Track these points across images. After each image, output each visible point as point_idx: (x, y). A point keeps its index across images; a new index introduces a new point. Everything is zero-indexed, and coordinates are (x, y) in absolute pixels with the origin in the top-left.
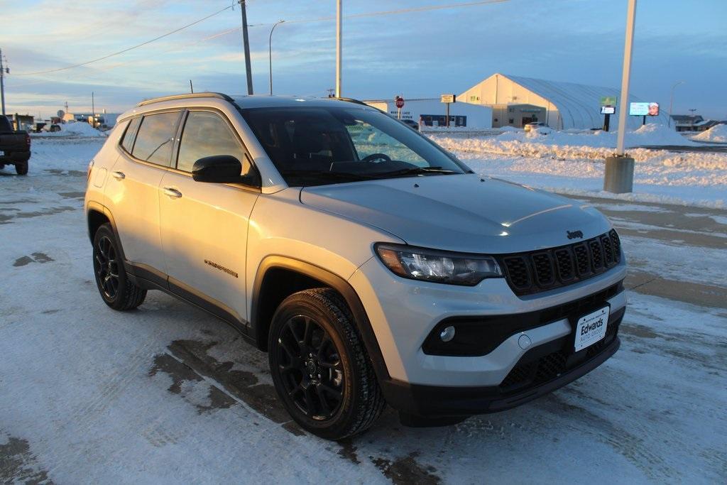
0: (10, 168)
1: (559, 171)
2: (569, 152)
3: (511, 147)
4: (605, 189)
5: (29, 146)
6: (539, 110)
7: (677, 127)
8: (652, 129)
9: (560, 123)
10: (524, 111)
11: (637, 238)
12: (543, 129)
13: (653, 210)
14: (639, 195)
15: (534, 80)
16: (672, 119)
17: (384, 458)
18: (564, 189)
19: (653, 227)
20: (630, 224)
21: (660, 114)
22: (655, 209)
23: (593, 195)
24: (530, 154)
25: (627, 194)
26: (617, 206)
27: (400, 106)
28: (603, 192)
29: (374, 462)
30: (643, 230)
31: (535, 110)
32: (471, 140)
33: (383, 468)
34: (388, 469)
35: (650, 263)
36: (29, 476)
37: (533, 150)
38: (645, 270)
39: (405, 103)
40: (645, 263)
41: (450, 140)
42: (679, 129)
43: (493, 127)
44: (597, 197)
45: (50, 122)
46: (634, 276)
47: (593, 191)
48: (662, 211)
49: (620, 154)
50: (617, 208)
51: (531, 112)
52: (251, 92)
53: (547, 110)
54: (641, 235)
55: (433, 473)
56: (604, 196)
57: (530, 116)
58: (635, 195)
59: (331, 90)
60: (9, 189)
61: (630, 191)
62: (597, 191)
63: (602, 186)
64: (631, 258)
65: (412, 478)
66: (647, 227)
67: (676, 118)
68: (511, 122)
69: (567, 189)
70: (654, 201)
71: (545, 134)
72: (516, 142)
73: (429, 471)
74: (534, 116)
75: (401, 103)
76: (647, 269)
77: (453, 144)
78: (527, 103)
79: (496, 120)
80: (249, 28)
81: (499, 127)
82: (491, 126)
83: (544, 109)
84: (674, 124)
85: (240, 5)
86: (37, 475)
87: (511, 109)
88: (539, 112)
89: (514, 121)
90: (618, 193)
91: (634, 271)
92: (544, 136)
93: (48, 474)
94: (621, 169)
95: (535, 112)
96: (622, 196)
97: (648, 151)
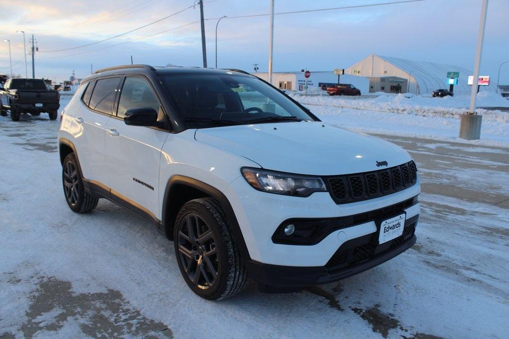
0: (44, 115)
1: (424, 124)
2: (428, 110)
3: (387, 106)
4: (460, 137)
5: (59, 100)
6: (403, 80)
7: (502, 94)
8: (485, 95)
9: (418, 91)
10: (391, 81)
11: (490, 171)
12: (407, 94)
13: (497, 152)
14: (485, 141)
15: (400, 59)
16: (499, 89)
17: (359, 308)
18: (431, 136)
19: (500, 164)
20: (482, 161)
21: (490, 85)
22: (498, 151)
23: (452, 141)
24: (400, 111)
25: (477, 140)
26: (471, 148)
27: (307, 77)
28: (459, 138)
29: (353, 310)
30: (493, 166)
31: (400, 81)
32: (358, 101)
33: (359, 313)
34: (363, 315)
35: (503, 188)
36: (129, 313)
37: (402, 109)
38: (501, 192)
39: (311, 74)
40: (500, 188)
41: (343, 101)
42: (504, 95)
43: (370, 92)
44: (455, 142)
45: (63, 84)
46: (494, 196)
47: (451, 138)
48: (504, 153)
49: (472, 112)
50: (471, 150)
51: (397, 82)
52: (205, 66)
53: (408, 81)
54: (492, 169)
55: (393, 318)
56: (459, 142)
57: (395, 84)
58: (482, 141)
59: (256, 65)
60: (49, 129)
61: (479, 138)
62: (454, 138)
63: (458, 135)
64: (489, 184)
65: (380, 320)
66: (495, 163)
67: (501, 87)
68: (383, 89)
69: (433, 136)
70: (496, 146)
71: (409, 98)
72: (390, 103)
73: (390, 316)
74: (399, 84)
75: (308, 74)
76: (502, 192)
77: (345, 103)
78: (394, 75)
79: (372, 87)
80: (205, 21)
81: (373, 92)
82: (368, 92)
83: (406, 80)
84: (500, 91)
85: (199, 5)
86: (133, 313)
87: (383, 80)
88: (402, 82)
89: (385, 88)
90: (470, 139)
91: (493, 193)
92: (408, 99)
93: (141, 312)
94: (472, 122)
95: (400, 82)
96: (473, 142)
97: (486, 110)
